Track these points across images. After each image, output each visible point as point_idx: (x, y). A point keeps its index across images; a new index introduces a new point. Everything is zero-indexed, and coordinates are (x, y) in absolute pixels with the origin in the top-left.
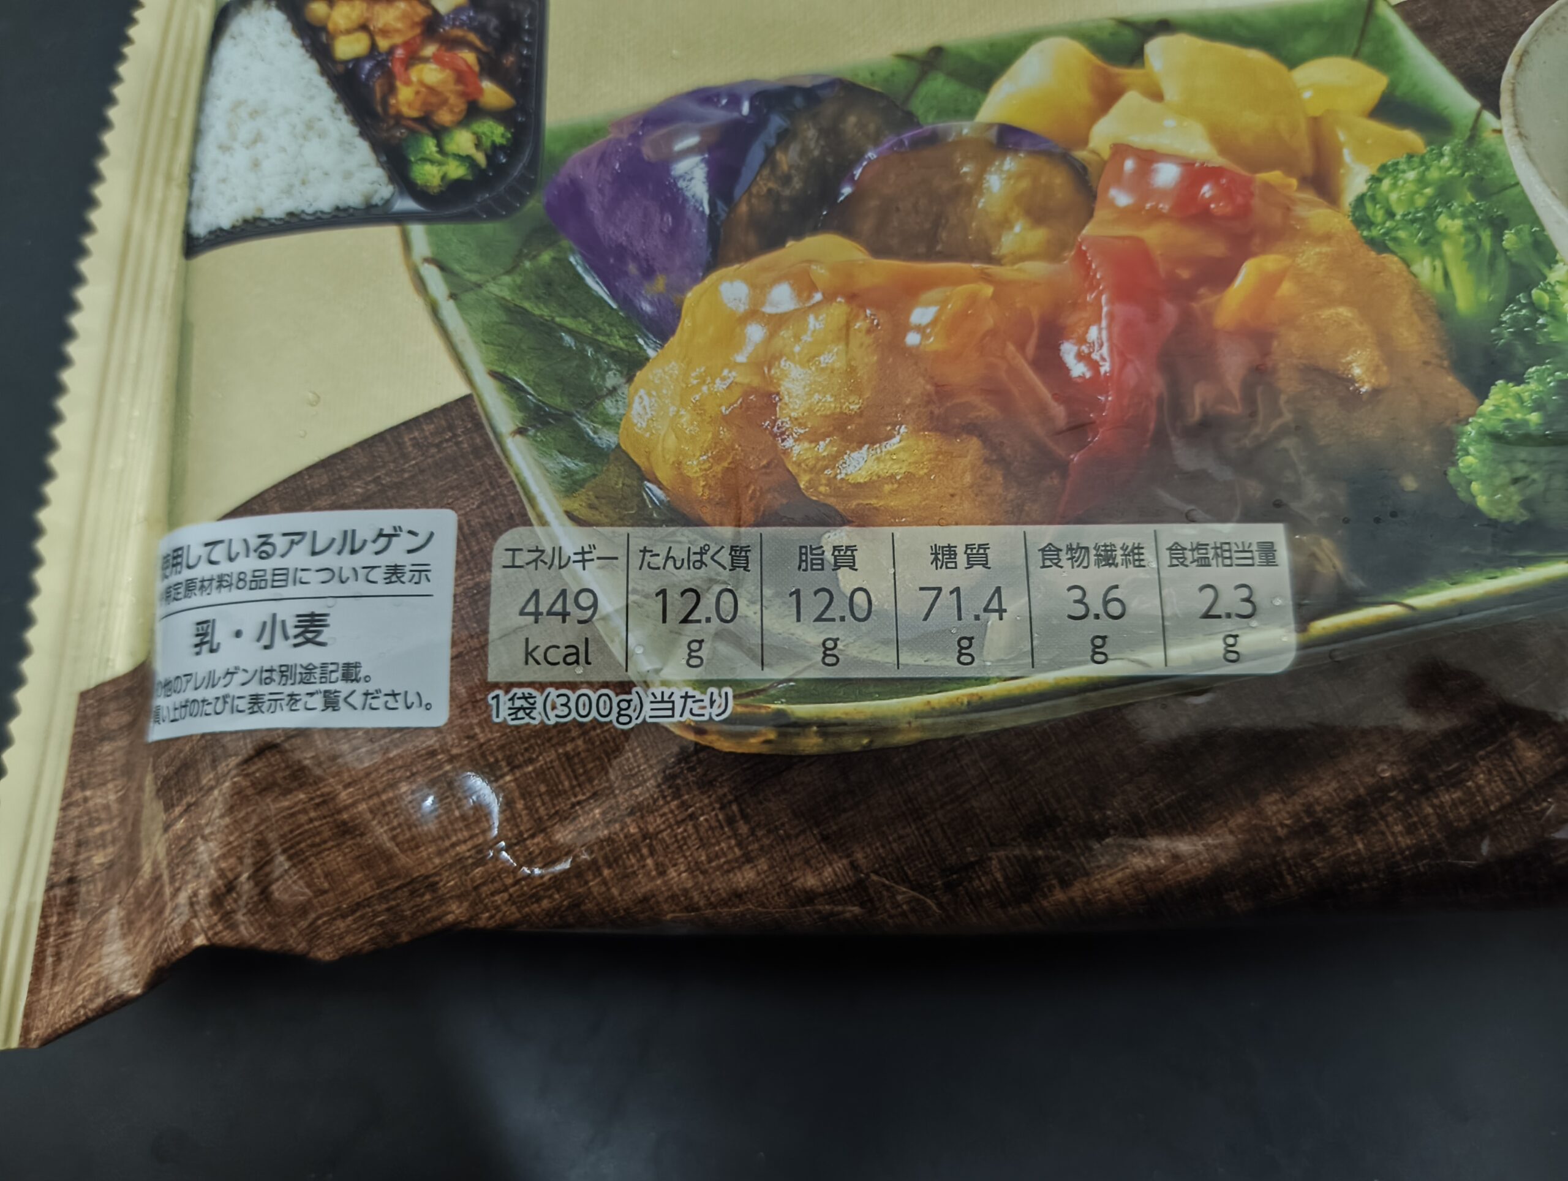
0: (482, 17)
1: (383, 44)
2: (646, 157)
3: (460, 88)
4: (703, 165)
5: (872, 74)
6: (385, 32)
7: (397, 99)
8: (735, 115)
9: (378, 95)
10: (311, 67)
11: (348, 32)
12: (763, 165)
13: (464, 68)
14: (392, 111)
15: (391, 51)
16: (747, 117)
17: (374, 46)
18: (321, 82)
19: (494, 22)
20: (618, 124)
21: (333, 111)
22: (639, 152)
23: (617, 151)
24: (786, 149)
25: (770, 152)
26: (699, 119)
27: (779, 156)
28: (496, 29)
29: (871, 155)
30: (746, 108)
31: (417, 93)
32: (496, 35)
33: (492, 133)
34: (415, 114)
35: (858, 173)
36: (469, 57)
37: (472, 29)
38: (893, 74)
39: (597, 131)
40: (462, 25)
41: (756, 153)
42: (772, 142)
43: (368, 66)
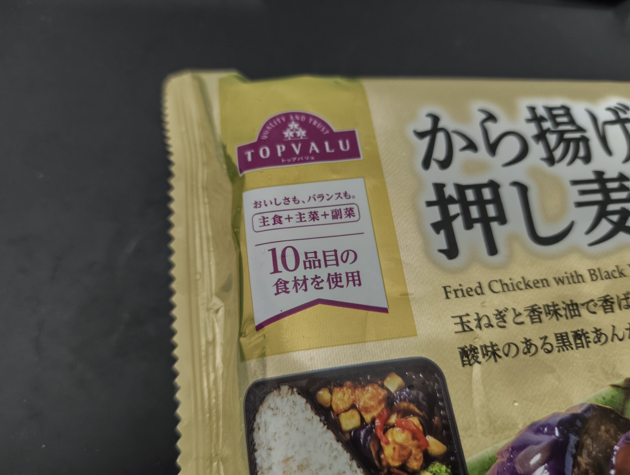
0: (414, 392)
1: (368, 418)
2: (519, 472)
3: (416, 442)
4: (546, 471)
5: (604, 398)
6: (367, 410)
7: (384, 455)
8: (553, 437)
9: (374, 453)
10: (330, 436)
11: (346, 411)
12: (574, 466)
13: (414, 428)
14: (384, 463)
15: (373, 421)
16: (559, 437)
17: (362, 419)
18: (339, 446)
19: (421, 395)
20: (500, 453)
21: (351, 466)
22: (514, 468)
23: (504, 470)
24: (581, 455)
25: (575, 457)
26: (538, 443)
27: (579, 459)
28: (423, 399)
29: (616, 448)
30: (557, 433)
31: (394, 449)
32: (424, 403)
33: (440, 470)
34: (397, 464)
35: (614, 459)
36: (415, 421)
37: (411, 401)
38: (613, 397)
39: (492, 460)
40: (405, 400)
41: (569, 461)
42: (574, 451)
43: (362, 433)
